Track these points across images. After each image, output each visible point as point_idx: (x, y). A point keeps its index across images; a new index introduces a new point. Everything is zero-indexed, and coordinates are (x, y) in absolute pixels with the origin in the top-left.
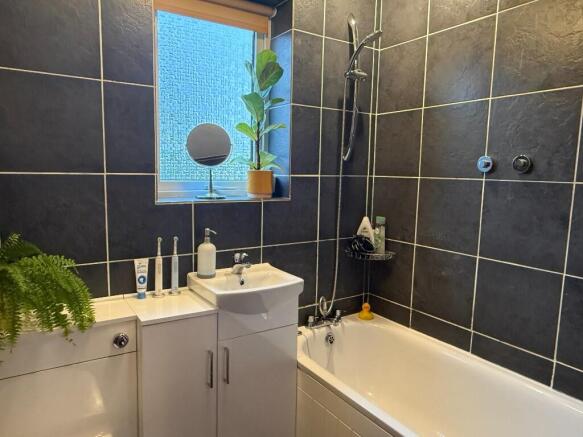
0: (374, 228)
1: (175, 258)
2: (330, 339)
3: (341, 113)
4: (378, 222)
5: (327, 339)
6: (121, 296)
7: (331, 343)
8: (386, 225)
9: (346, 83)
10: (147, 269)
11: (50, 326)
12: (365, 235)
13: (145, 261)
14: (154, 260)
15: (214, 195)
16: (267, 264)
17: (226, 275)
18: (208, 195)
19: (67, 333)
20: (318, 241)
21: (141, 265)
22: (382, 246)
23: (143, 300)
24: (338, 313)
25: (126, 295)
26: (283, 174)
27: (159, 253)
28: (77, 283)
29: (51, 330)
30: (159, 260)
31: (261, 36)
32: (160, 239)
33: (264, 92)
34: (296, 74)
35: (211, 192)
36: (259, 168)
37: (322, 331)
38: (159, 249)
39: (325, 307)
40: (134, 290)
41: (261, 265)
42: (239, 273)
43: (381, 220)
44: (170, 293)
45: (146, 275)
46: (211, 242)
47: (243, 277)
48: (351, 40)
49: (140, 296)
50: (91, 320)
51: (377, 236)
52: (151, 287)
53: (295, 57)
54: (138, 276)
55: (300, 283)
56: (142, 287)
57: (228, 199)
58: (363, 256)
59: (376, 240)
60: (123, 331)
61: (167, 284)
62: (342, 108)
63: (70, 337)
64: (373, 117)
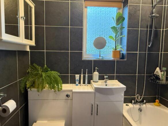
0: (161, 72)
1: (87, 75)
2: (140, 110)
3: (147, 30)
4: (163, 70)
5: (139, 109)
6: (72, 84)
7: (141, 111)
8: (166, 71)
9: (149, 19)
10: (79, 77)
11: (51, 88)
12: (157, 74)
13: (78, 75)
14: (81, 75)
15: (101, 58)
16: (117, 81)
17: (102, 82)
18: (99, 58)
19: (55, 91)
20: (137, 75)
21: (77, 76)
22: (164, 79)
23: (77, 86)
24: (145, 101)
25: (73, 84)
26: (124, 52)
27: (82, 74)
28: (59, 79)
29: (51, 90)
30: (82, 75)
31: (119, 9)
32: (82, 70)
33: (118, 26)
34: (129, 18)
35: (100, 57)
36: (116, 50)
37: (137, 106)
38: (82, 72)
39: (139, 98)
40: (75, 83)
41: (115, 81)
42: (106, 82)
43: (164, 69)
44: (85, 85)
45: (78, 79)
46: (97, 71)
47: (107, 83)
48: (153, 4)
49: (77, 85)
50: (61, 89)
51: (163, 75)
52: (80, 83)
53: (129, 13)
54: (76, 79)
55: (125, 87)
56: (77, 83)
57: (105, 59)
58: (155, 82)
59: (162, 77)
60: (69, 93)
61: (84, 83)
62: (148, 29)
63: (56, 92)
64: (163, 31)
